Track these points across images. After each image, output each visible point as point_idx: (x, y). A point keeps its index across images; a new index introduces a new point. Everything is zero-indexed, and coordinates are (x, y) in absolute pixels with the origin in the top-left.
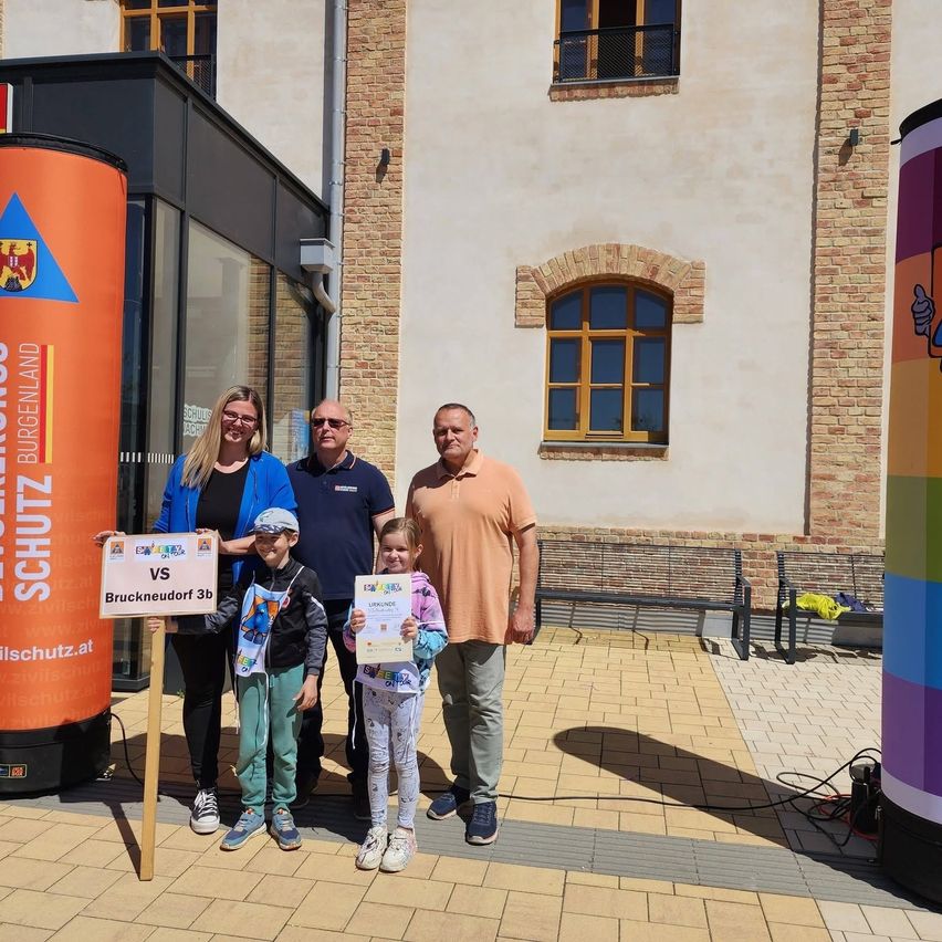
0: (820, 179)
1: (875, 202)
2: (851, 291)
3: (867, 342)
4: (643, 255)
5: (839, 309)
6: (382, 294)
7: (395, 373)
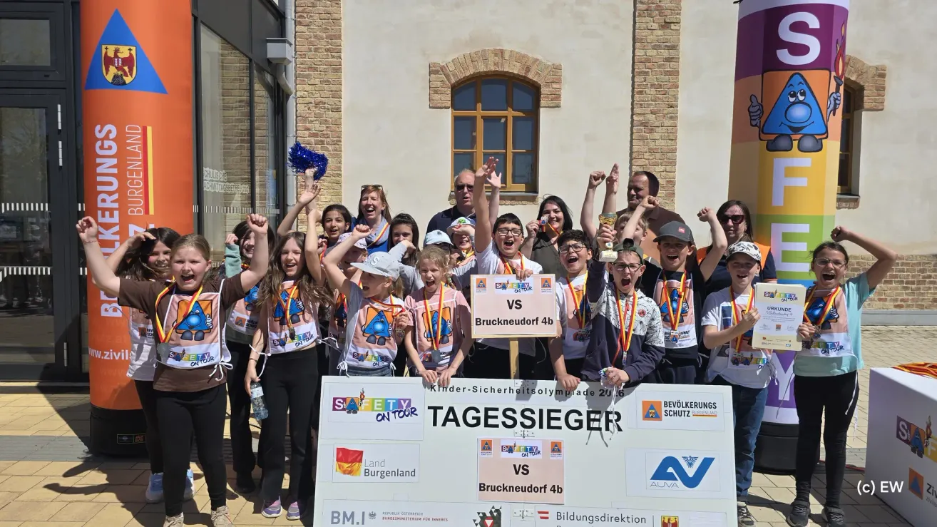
0: (638, 8)
1: (673, 27)
2: (658, 87)
3: (668, 122)
4: (520, 58)
5: (650, 99)
6: (328, 81)
7: (340, 141)
